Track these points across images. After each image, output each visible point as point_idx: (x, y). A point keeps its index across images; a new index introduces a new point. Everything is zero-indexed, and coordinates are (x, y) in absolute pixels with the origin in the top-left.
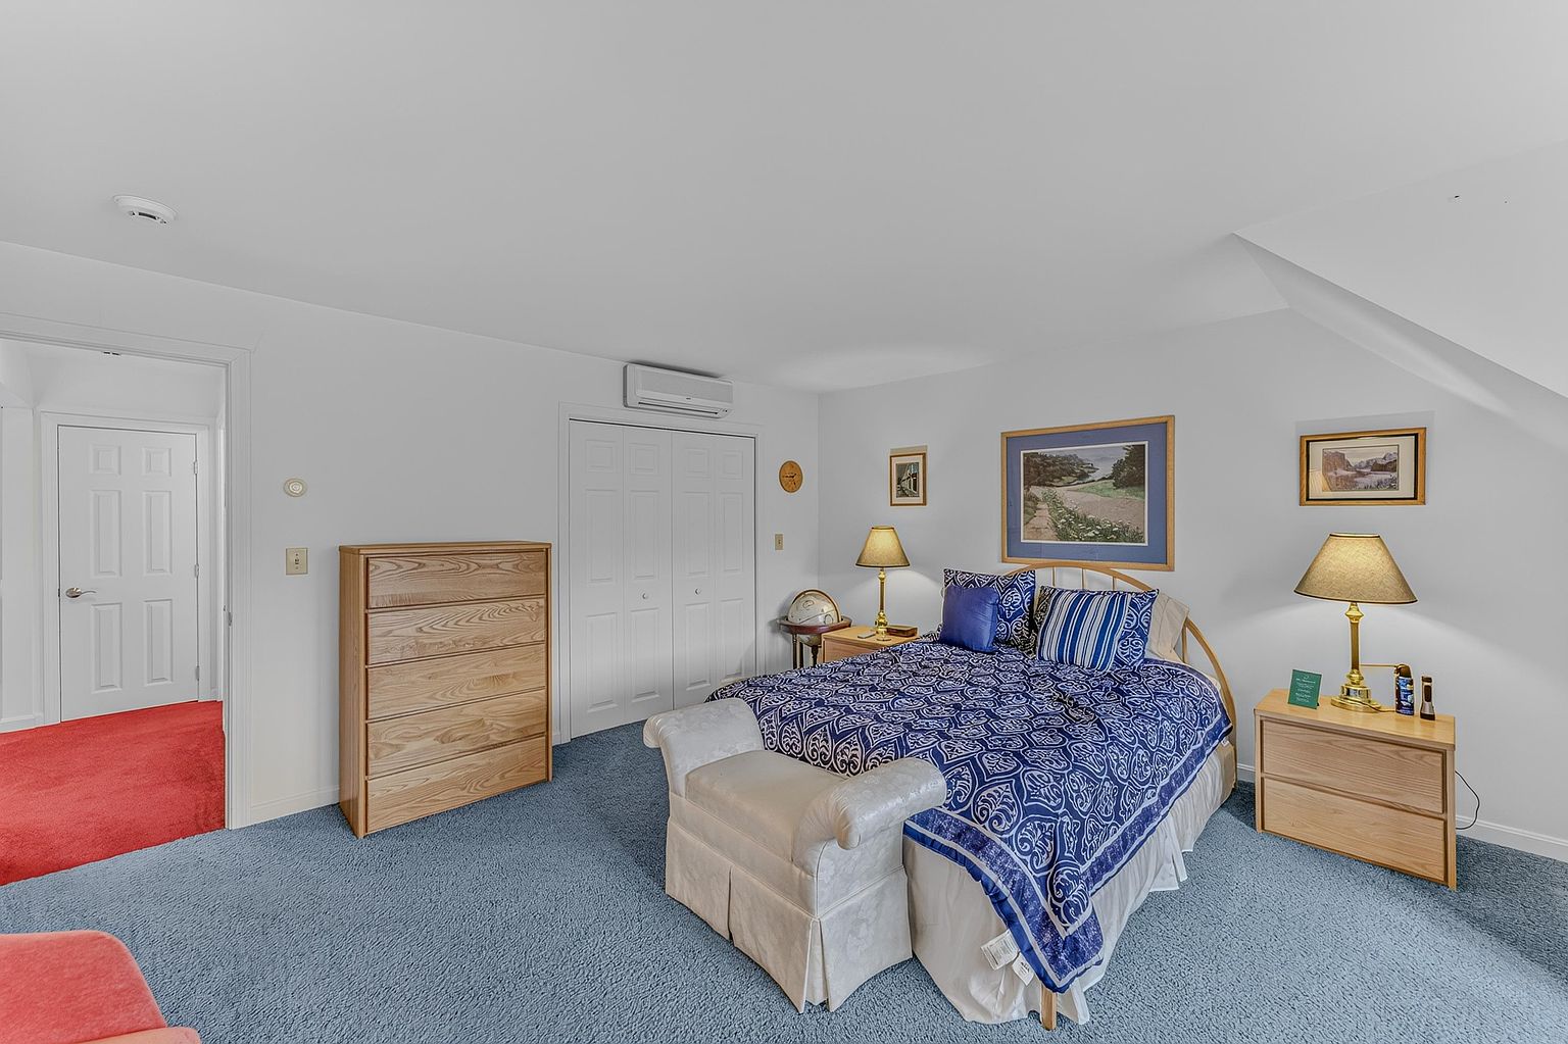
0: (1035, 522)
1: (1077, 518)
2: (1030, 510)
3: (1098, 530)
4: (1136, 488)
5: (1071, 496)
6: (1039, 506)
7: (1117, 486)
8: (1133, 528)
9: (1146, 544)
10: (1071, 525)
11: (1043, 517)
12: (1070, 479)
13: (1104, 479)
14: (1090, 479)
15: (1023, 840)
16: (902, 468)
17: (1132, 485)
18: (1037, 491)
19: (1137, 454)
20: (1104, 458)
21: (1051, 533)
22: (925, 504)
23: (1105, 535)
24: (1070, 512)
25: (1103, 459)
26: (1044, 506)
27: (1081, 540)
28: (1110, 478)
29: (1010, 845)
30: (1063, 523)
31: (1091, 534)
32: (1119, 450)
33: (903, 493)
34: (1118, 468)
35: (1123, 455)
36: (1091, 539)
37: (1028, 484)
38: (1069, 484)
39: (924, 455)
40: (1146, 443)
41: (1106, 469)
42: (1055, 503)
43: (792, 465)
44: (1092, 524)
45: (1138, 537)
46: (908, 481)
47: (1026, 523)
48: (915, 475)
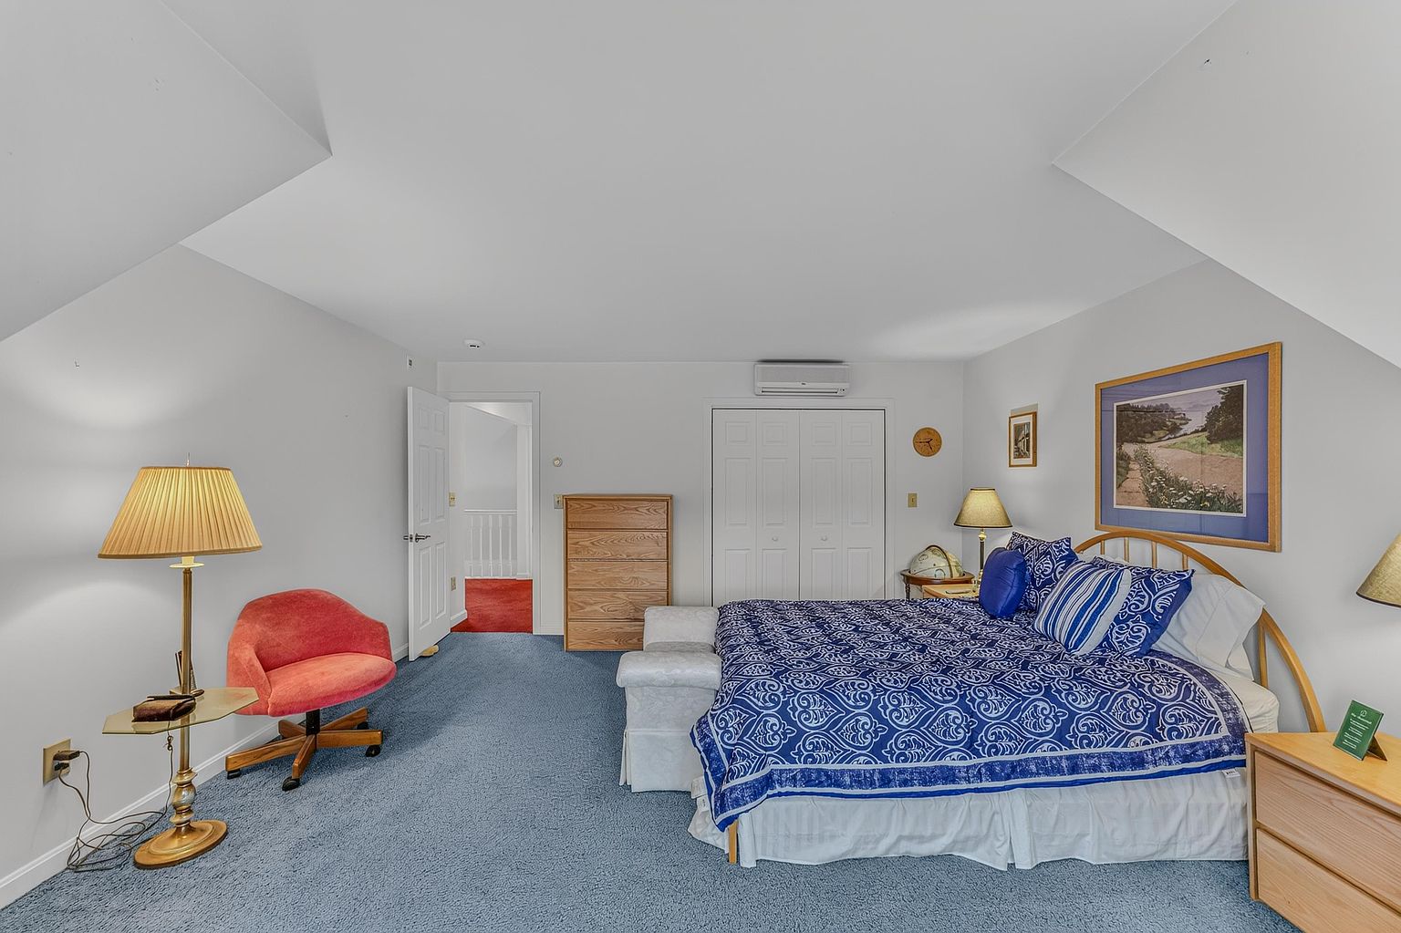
0: (1127, 484)
1: (1168, 481)
2: (1122, 470)
3: (1191, 495)
4: (1233, 442)
5: (1164, 454)
6: (1131, 466)
7: (1211, 440)
8: (1229, 493)
9: (1244, 515)
10: (1164, 490)
11: (1135, 480)
12: (1161, 433)
13: (1197, 431)
14: (1182, 432)
15: (722, 719)
16: (1018, 429)
17: (1227, 439)
18: (1130, 449)
19: (1233, 399)
20: (1196, 404)
21: (1142, 497)
22: (1035, 464)
23: (1200, 501)
24: (1161, 473)
25: (1195, 407)
26: (1137, 467)
27: (1172, 508)
28: (1203, 430)
29: (713, 719)
30: (1153, 487)
31: (1182, 500)
32: (1211, 395)
33: (1019, 454)
34: (1213, 416)
35: (1218, 400)
36: (1185, 506)
37: (1121, 441)
38: (1160, 440)
39: (1035, 415)
40: (1244, 382)
41: (1198, 420)
42: (1147, 463)
43: (928, 431)
44: (1185, 488)
45: (1234, 505)
46: (1024, 443)
47: (1119, 486)
48: (1028, 435)
